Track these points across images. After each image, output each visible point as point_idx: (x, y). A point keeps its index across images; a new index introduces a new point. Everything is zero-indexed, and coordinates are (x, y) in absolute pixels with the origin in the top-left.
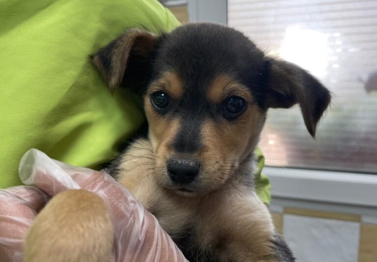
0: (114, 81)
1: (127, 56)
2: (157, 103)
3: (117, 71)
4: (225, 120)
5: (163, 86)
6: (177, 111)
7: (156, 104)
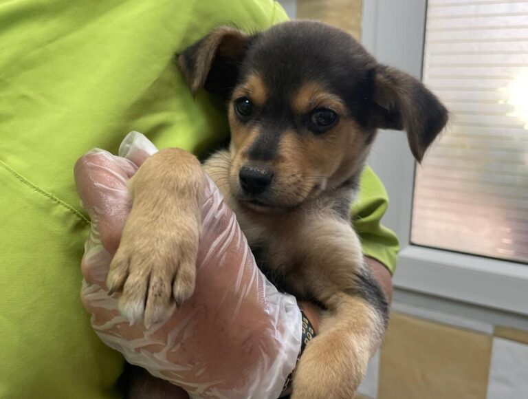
0: (196, 83)
1: (211, 56)
2: (241, 111)
3: (201, 73)
4: (310, 132)
5: (247, 92)
6: (258, 120)
7: (239, 112)
